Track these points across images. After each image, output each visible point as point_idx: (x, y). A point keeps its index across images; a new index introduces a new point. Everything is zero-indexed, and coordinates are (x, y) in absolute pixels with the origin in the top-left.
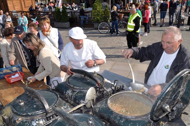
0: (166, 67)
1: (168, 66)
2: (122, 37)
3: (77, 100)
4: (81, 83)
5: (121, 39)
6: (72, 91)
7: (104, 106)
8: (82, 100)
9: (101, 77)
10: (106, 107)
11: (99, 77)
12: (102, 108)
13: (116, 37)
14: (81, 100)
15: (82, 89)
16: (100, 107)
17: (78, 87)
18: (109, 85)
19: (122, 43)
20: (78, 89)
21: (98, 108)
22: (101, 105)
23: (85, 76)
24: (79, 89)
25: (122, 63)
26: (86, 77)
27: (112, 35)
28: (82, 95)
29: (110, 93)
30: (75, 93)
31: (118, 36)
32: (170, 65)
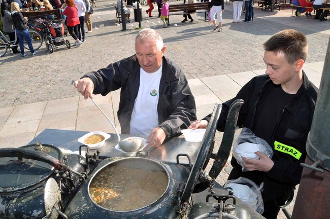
0: (153, 94)
1: (154, 91)
2: (42, 56)
3: (24, 213)
4: (19, 175)
5: (43, 59)
6: (4, 201)
7: (85, 206)
8: (35, 211)
9: (53, 150)
10: (92, 206)
11: (49, 149)
12: (84, 213)
13: (33, 58)
14: (32, 212)
15: (25, 189)
16: (80, 211)
17: (16, 187)
18: (73, 158)
19: (46, 66)
20: (18, 190)
21: (77, 214)
22: (80, 207)
23: (20, 159)
24: (20, 190)
25: (59, 100)
26: (24, 160)
27: (23, 56)
28: (30, 200)
29: (84, 175)
30: (14, 201)
31: (36, 55)
32: (157, 90)
